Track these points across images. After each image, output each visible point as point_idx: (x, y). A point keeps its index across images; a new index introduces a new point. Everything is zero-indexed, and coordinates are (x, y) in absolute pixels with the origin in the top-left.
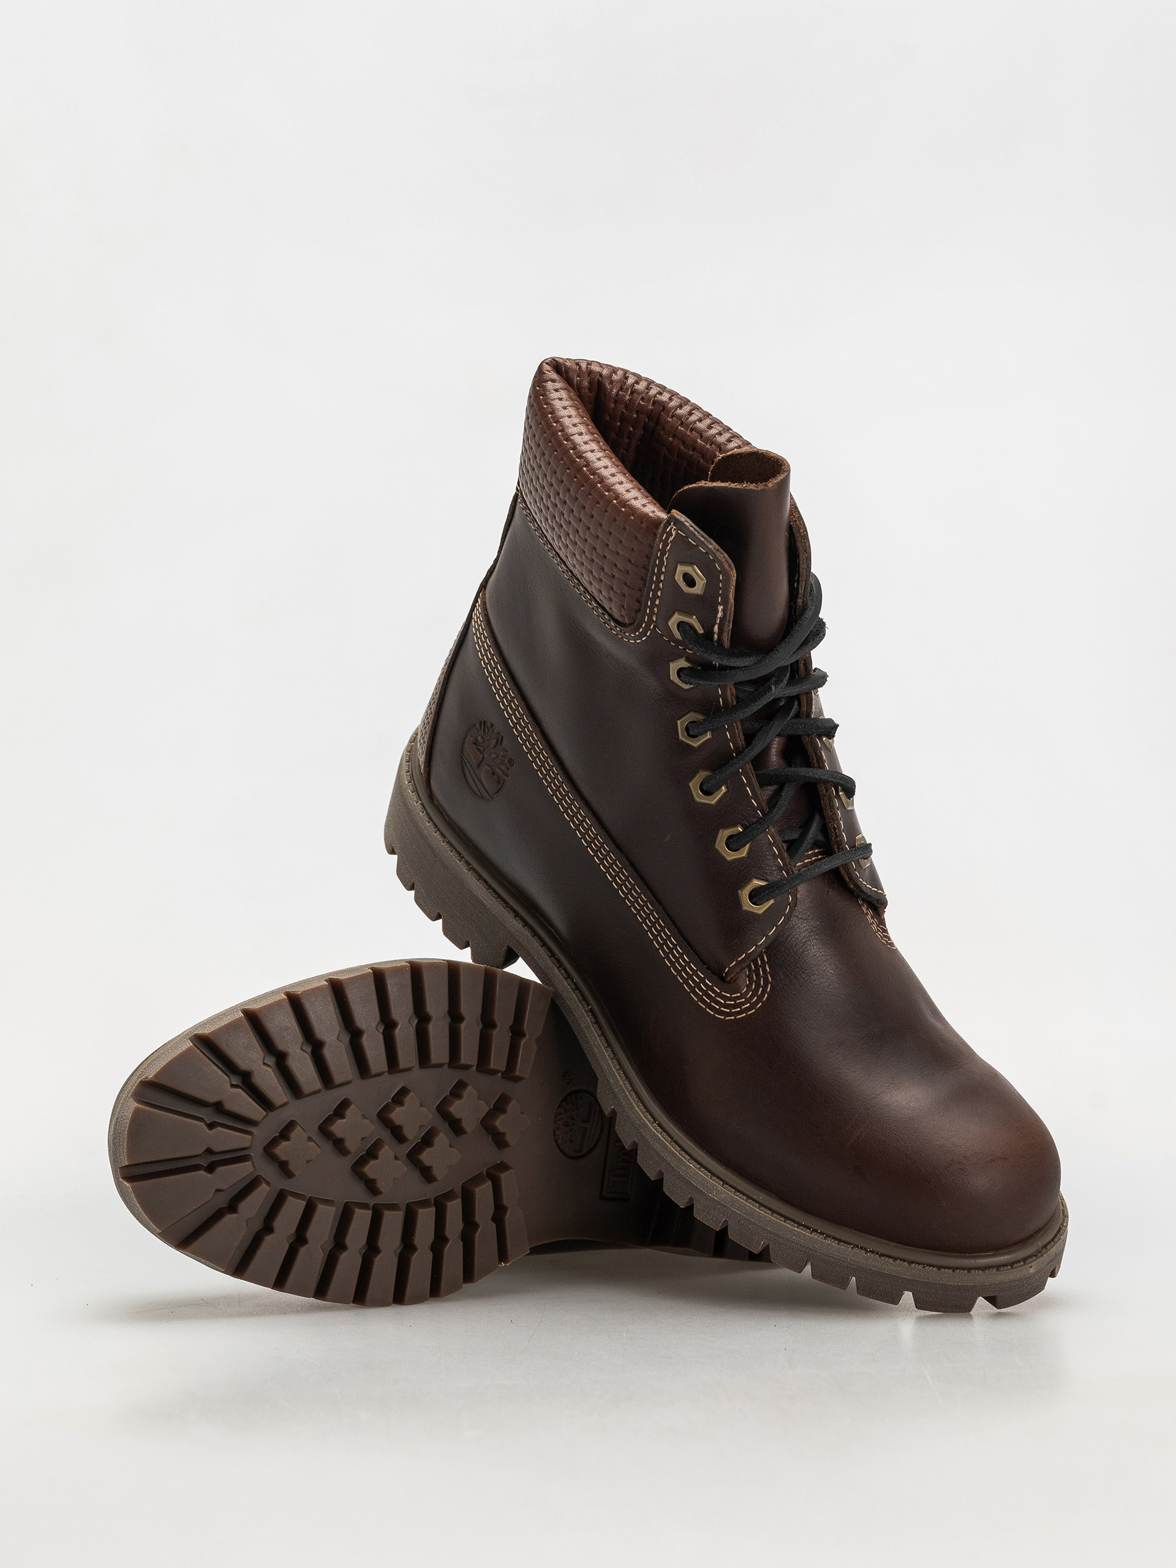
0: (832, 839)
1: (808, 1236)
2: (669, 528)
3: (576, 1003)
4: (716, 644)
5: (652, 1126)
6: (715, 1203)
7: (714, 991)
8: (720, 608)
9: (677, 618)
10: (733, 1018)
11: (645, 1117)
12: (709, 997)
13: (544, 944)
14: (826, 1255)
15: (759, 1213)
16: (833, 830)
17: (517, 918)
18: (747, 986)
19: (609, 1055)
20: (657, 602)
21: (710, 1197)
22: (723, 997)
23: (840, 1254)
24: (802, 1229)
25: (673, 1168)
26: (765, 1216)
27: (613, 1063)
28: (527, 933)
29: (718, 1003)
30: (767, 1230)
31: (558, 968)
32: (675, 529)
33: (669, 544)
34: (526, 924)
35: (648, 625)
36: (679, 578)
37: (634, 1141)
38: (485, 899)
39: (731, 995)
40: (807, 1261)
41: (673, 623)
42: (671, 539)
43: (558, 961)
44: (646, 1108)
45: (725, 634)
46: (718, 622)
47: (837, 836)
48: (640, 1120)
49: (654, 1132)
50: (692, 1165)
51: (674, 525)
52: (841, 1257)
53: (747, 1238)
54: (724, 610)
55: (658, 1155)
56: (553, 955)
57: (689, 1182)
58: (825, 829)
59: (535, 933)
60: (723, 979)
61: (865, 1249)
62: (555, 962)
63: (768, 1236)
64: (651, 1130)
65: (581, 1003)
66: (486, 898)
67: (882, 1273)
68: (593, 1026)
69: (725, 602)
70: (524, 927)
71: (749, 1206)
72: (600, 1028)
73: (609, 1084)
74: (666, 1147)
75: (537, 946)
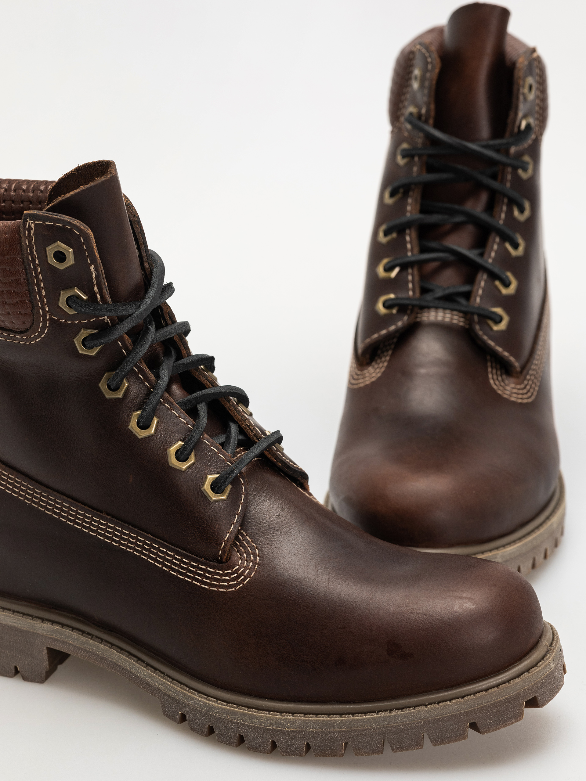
0: (250, 434)
1: (377, 718)
2: (28, 224)
3: (116, 655)
4: (101, 303)
5: (218, 704)
6: (293, 733)
7: (218, 574)
8: (92, 267)
9: (64, 296)
10: (241, 585)
11: (208, 700)
12: (216, 580)
13: (73, 629)
14: (397, 726)
15: (331, 721)
16: (248, 428)
17: (44, 622)
18: (241, 558)
19: (159, 676)
20: (44, 293)
21: (287, 731)
22: (227, 575)
23: (408, 718)
24: (369, 715)
25: (248, 726)
26: (336, 720)
27: (165, 679)
28: (57, 627)
29: (225, 581)
30: (342, 731)
31: (91, 639)
32: (32, 223)
33: (32, 237)
34: (53, 622)
35: (44, 316)
36: (52, 261)
37: (209, 726)
38: (14, 623)
39: (232, 571)
40: (384, 740)
41: (62, 303)
42: (32, 232)
43: (89, 634)
44: (206, 695)
45: (105, 291)
46: (95, 282)
47: (252, 431)
48: (206, 706)
49: (221, 708)
50: (262, 714)
51: (30, 220)
52: (409, 721)
53: (330, 748)
54: (96, 269)
55: (232, 723)
56: (83, 632)
57: (265, 730)
58: (241, 431)
59: (63, 625)
60: (221, 562)
61: (424, 705)
62: (87, 635)
63: (345, 737)
64: (218, 707)
65: (120, 653)
66: (14, 621)
67: (445, 717)
68: (138, 663)
69: (94, 262)
70: (52, 625)
71: (320, 720)
72: (143, 661)
73: (170, 697)
74: (235, 713)
75: (68, 632)
